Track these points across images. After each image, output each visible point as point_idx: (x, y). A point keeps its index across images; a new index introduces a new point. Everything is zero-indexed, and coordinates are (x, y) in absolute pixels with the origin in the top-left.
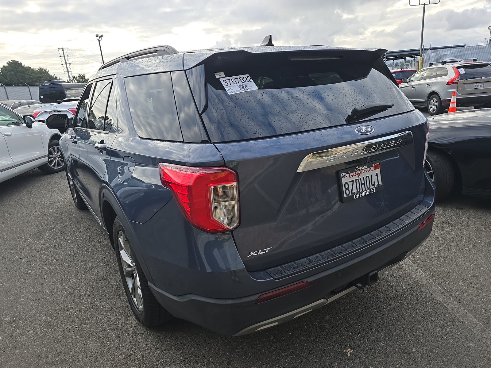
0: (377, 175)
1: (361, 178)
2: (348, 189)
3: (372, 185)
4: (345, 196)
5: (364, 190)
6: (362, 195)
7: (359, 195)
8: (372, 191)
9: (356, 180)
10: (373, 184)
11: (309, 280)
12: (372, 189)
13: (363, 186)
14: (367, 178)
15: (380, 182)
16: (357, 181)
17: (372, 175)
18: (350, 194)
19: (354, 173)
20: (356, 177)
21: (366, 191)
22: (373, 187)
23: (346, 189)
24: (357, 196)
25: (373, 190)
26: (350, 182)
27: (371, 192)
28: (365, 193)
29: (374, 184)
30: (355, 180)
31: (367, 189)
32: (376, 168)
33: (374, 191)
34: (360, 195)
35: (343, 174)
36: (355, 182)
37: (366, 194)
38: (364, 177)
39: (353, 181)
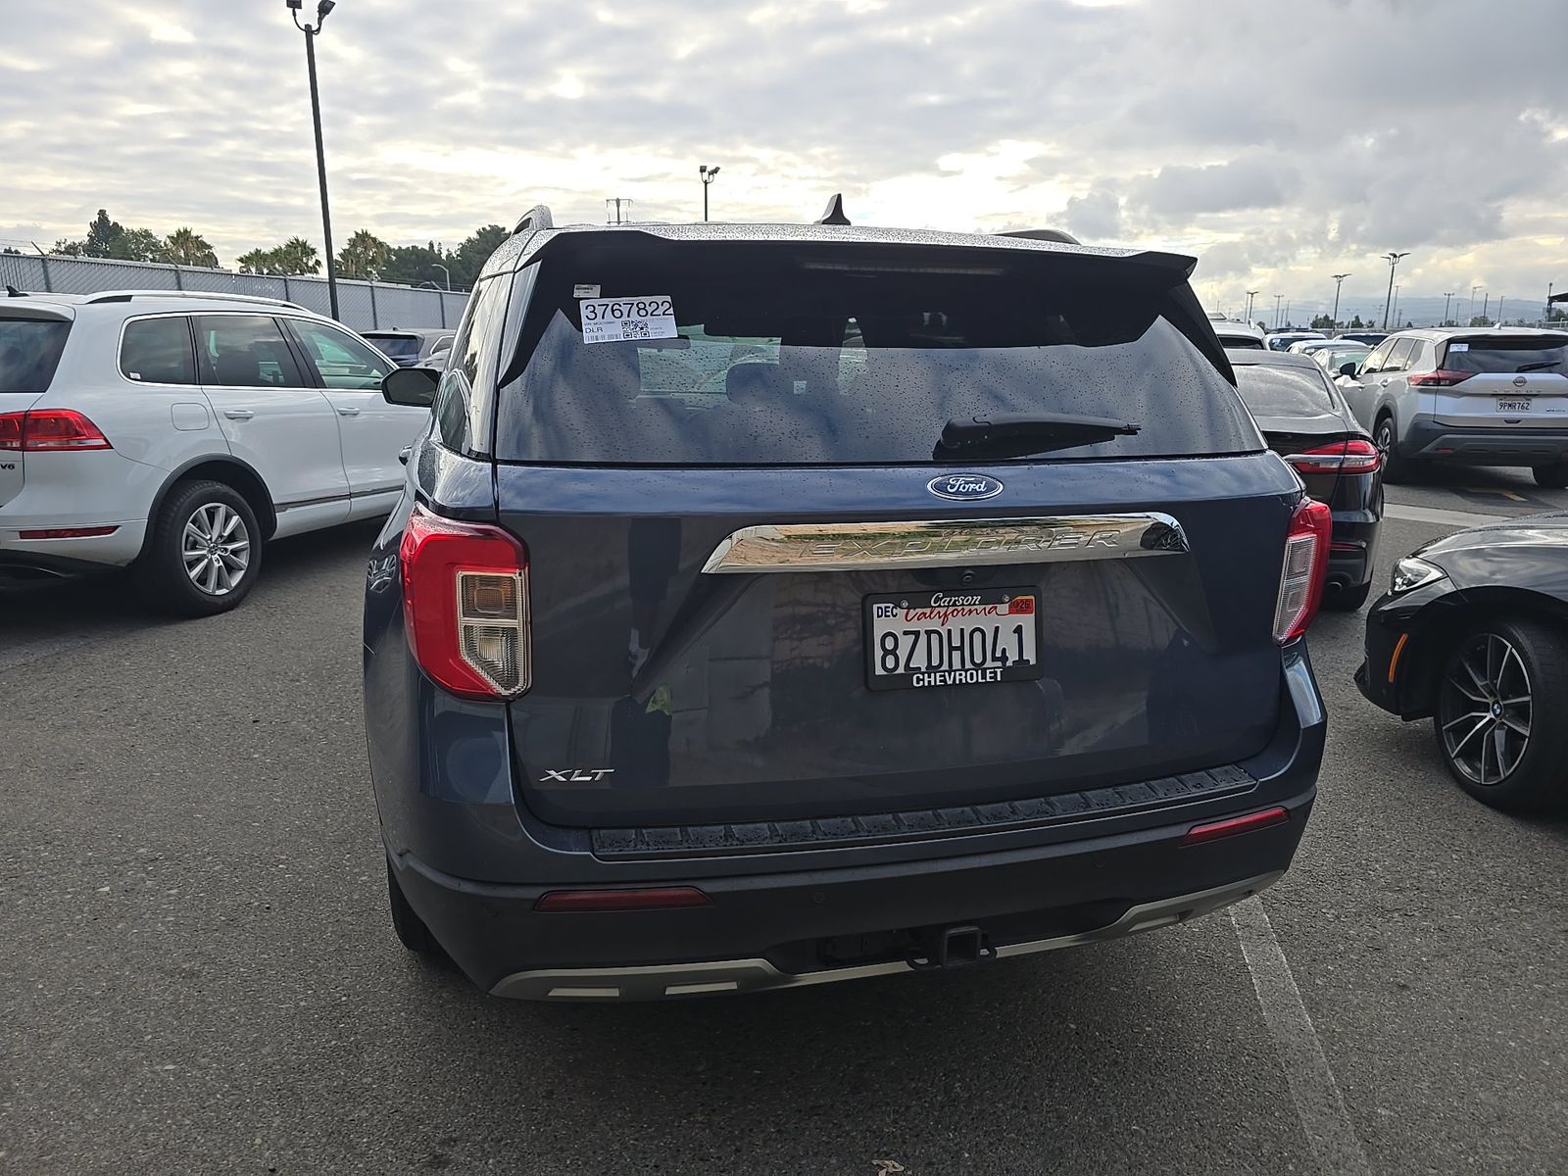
0: (1019, 630)
1: (949, 631)
2: (893, 652)
3: (994, 659)
4: (879, 671)
5: (957, 665)
6: (945, 681)
7: (935, 679)
8: (988, 675)
9: (929, 633)
10: (998, 654)
11: (708, 887)
12: (988, 671)
13: (956, 655)
14: (977, 636)
15: (1030, 655)
16: (934, 637)
17: (997, 628)
18: (901, 670)
19: (928, 611)
20: (935, 624)
21: (964, 673)
22: (999, 664)
23: (886, 652)
24: (923, 680)
25: (995, 673)
26: (906, 633)
27: (984, 677)
28: (958, 678)
29: (1004, 658)
30: (926, 632)
31: (968, 665)
32: (1017, 608)
33: (999, 679)
34: (938, 679)
35: (883, 606)
36: (923, 638)
37: (961, 680)
38: (962, 630)
39: (917, 634)
